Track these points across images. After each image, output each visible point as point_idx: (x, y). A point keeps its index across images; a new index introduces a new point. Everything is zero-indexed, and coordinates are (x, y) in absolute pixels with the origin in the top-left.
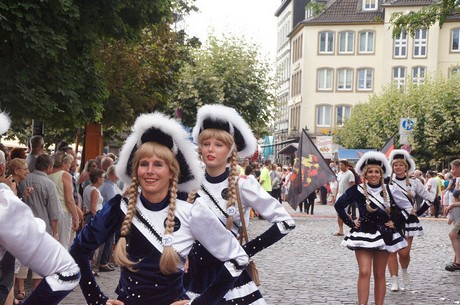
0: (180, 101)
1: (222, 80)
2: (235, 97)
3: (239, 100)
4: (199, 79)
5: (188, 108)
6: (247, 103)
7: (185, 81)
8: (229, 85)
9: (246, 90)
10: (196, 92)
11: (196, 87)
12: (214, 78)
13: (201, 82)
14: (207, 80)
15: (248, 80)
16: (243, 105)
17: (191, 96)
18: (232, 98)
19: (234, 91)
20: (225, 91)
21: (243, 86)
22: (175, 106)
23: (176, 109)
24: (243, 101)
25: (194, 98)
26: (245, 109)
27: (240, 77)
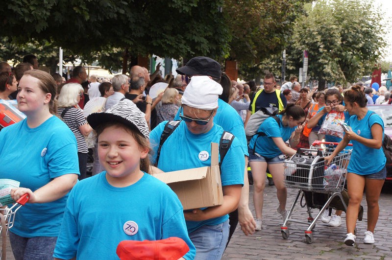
0: (307, 44)
1: (340, 27)
2: (351, 40)
3: (354, 43)
4: (322, 28)
5: (313, 50)
6: (361, 45)
7: (312, 30)
8: (346, 32)
9: (360, 35)
10: (319, 38)
11: (320, 33)
12: (334, 27)
13: (323, 30)
14: (328, 28)
15: (362, 27)
16: (357, 46)
17: (315, 41)
18: (349, 41)
19: (349, 36)
20: (342, 36)
21: (357, 32)
22: (303, 48)
23: (304, 51)
24: (357, 44)
25: (317, 42)
26: (358, 50)
27: (355, 26)
